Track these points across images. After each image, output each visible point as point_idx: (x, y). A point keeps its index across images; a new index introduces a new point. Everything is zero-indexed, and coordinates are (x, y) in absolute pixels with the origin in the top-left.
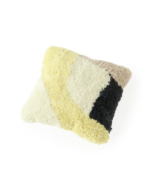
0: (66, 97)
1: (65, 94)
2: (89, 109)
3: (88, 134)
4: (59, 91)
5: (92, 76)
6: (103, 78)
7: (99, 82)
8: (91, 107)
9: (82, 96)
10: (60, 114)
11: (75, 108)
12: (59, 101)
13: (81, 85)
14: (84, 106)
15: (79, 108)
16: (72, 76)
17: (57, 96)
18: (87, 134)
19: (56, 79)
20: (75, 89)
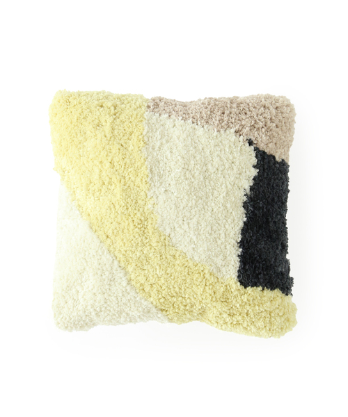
0: (163, 250)
1: (160, 244)
2: (233, 263)
3: (248, 325)
4: (140, 239)
5: (209, 166)
6: (237, 163)
7: (232, 179)
8: (234, 256)
9: (204, 237)
10: (162, 300)
11: (197, 275)
12: (149, 266)
13: (190, 205)
14: (219, 261)
15: (206, 271)
16: (157, 184)
17: (138, 254)
18: (245, 325)
19: (117, 207)
20: (181, 222)
